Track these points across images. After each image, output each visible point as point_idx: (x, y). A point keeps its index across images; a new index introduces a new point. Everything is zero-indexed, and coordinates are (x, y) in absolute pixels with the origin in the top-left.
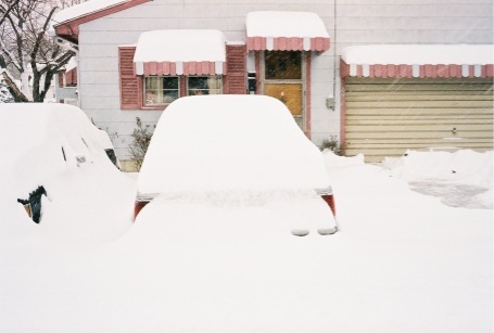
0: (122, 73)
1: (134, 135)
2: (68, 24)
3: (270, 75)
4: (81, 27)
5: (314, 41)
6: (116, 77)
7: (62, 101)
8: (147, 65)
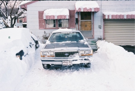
0: (39, 19)
1: (43, 36)
2: (24, 5)
3: (82, 19)
4: (28, 6)
5: (95, 9)
6: (37, 20)
7: (18, 27)
8: (47, 16)
